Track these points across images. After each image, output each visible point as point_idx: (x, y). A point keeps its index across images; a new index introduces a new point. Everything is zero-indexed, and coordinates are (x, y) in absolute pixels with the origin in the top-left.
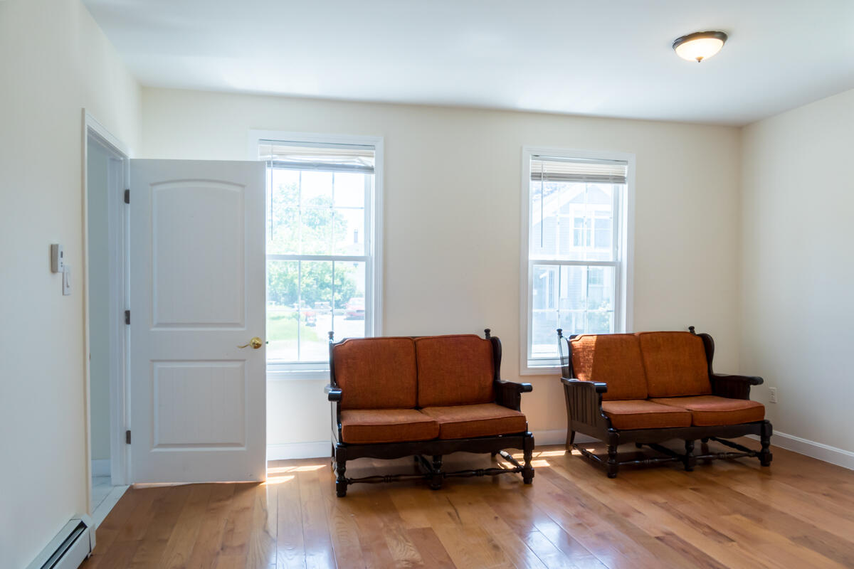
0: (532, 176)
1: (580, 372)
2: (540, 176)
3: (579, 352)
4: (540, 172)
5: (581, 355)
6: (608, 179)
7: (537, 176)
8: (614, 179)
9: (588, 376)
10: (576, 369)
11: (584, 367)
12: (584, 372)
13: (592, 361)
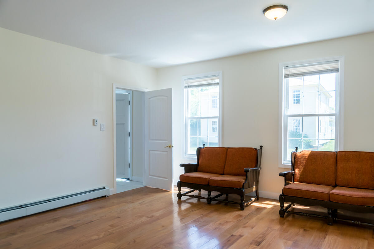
0: (285, 76)
1: (297, 168)
2: (288, 76)
3: (298, 158)
4: (288, 74)
5: (299, 160)
6: (327, 71)
7: (287, 76)
8: (331, 71)
9: (300, 170)
10: (295, 166)
11: (299, 165)
12: (299, 168)
13: (305, 163)
